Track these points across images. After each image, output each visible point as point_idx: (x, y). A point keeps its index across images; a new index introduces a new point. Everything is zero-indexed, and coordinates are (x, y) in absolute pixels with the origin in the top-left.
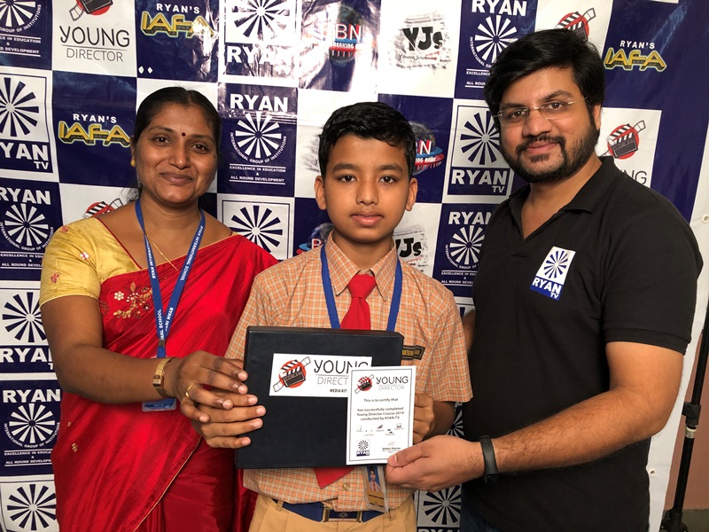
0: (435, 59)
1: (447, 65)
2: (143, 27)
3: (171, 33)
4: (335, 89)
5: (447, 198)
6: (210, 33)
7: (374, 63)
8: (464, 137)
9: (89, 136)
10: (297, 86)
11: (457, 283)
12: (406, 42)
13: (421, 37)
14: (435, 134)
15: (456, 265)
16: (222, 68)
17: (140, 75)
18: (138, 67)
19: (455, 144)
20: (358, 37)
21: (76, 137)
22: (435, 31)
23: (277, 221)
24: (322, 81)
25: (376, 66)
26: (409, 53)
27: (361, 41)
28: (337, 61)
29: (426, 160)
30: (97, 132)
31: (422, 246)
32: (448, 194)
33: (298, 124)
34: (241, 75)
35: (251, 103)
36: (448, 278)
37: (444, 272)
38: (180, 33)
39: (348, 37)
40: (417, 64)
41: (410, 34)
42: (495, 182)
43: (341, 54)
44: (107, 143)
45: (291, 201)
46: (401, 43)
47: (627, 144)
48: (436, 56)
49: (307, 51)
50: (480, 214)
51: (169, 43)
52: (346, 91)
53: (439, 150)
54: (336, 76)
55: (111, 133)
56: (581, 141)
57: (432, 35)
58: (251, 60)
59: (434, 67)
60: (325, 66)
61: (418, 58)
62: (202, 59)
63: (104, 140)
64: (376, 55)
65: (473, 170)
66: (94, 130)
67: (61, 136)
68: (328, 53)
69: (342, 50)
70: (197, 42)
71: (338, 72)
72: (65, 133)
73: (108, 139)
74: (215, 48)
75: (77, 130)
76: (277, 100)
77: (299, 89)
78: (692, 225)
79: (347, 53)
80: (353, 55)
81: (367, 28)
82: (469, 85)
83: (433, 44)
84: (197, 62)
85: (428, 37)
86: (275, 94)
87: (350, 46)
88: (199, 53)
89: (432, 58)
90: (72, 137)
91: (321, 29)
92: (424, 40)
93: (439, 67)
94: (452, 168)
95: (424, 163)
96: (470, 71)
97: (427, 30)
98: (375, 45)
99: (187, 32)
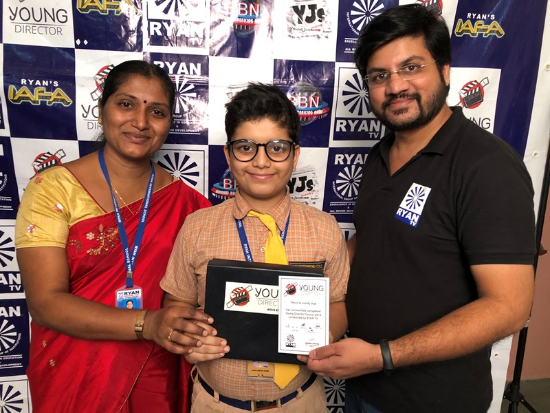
0: (319, 30)
1: (329, 35)
2: (79, 6)
3: (103, 11)
4: (239, 56)
5: (333, 144)
6: (135, 11)
7: (270, 35)
8: (345, 93)
9: (35, 97)
10: (208, 54)
11: (343, 212)
12: (296, 17)
13: (308, 13)
14: (321, 91)
15: (341, 198)
16: (146, 40)
17: (77, 47)
18: (76, 40)
19: (338, 99)
20: (257, 14)
21: (23, 98)
22: (318, 8)
23: (194, 165)
24: (228, 50)
25: (272, 37)
26: (298, 26)
27: (259, 17)
28: (240, 33)
29: (316, 112)
30: (41, 94)
31: (314, 182)
32: (334, 140)
33: (209, 85)
34: (162, 45)
35: (171, 68)
36: (335, 208)
37: (332, 204)
38: (110, 11)
39: (249, 14)
40: (305, 35)
41: (299, 11)
42: (371, 130)
43: (243, 27)
44: (50, 103)
45: (206, 148)
46: (291, 18)
47: (474, 97)
48: (320, 28)
49: (215, 25)
50: (359, 156)
51: (101, 19)
52: (248, 57)
53: (325, 104)
54: (240, 45)
55: (53, 95)
56: (434, 95)
57: (316, 11)
58: (169, 33)
59: (318, 37)
60: (230, 37)
61: (305, 30)
62: (129, 33)
63: (48, 101)
64: (271, 28)
65: (353, 120)
66: (39, 92)
67: (11, 97)
68: (232, 27)
69: (244, 25)
70: (124, 19)
71: (241, 43)
72: (14, 96)
73: (51, 100)
74: (140, 24)
75: (24, 93)
76: (192, 66)
77: (209, 57)
78: (525, 160)
79: (248, 27)
80: (252, 28)
81: (264, 6)
82: (347, 51)
83: (317, 18)
84: (125, 36)
85: (313, 13)
86: (190, 61)
87: (250, 21)
88: (127, 28)
89: (317, 30)
90: (20, 98)
91: (226, 8)
92: (310, 15)
93: (323, 37)
94: (336, 119)
95: (313, 115)
96: (347, 40)
97: (312, 7)
98: (270, 19)
99: (116, 10)
